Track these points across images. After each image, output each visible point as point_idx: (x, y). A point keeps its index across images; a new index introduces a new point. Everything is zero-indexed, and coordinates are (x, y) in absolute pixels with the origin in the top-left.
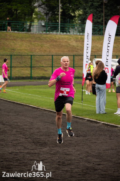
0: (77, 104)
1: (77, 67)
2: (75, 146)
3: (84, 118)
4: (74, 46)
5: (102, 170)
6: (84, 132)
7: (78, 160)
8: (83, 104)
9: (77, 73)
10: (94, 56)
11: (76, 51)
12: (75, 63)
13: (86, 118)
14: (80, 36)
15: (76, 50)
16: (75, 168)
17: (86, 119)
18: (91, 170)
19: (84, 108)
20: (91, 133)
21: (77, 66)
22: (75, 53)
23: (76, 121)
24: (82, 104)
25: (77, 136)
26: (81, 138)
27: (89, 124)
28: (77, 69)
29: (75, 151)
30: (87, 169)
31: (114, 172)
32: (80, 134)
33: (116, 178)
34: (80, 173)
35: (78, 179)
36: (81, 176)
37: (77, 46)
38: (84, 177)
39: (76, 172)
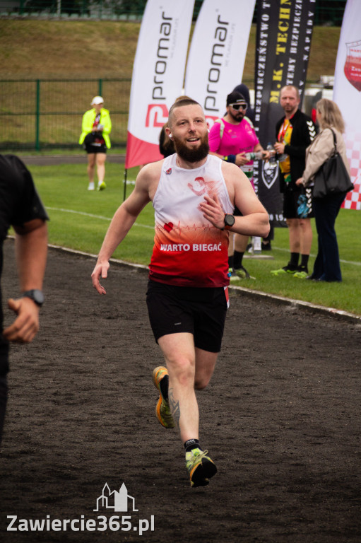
2: (103, 347)
3: (130, 264)
4: (100, 52)
6: (130, 306)
7: (112, 389)
11: (108, 68)
13: (137, 263)
14: (118, 25)
15: (107, 65)
16: (104, 412)
17: (135, 265)
22: (104, 73)
25: (109, 318)
26: (121, 322)
29: (103, 360)
30: (140, 416)
31: (219, 424)
32: (116, 310)
33: (225, 442)
34: (118, 428)
35: (113, 444)
36: (121, 435)
37: (111, 54)
38: (130, 439)
39: (105, 425)
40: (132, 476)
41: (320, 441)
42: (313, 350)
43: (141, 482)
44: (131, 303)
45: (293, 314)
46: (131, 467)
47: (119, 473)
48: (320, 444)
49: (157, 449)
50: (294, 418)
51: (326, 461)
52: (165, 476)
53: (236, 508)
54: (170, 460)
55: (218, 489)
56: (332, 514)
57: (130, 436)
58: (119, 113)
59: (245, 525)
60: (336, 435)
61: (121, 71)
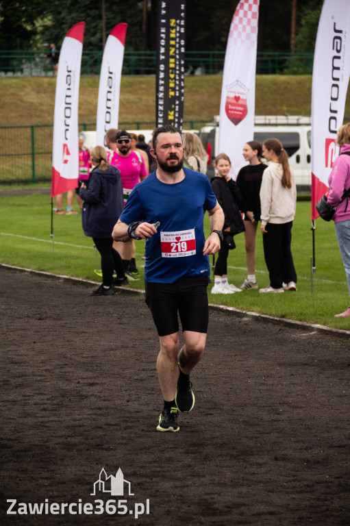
0: (42, 242)
1: (40, 155)
2: (34, 343)
3: (57, 276)
4: (32, 103)
5: (100, 397)
6: (56, 309)
7: (41, 376)
8: (55, 243)
9: (40, 170)
10: (82, 127)
11: (39, 116)
12: (36, 146)
13: (63, 275)
14: (46, 80)
15: (38, 113)
16: (35, 394)
17: (61, 276)
18: (72, 398)
19: (57, 251)
20: (75, 310)
21: (41, 151)
22: (35, 121)
23: (37, 282)
24: (51, 242)
25: (40, 319)
26: (49, 322)
27: (69, 290)
28: (41, 160)
29: (34, 353)
30: (63, 396)
31: (128, 401)
32: (46, 313)
33: (133, 415)
34: (46, 406)
35: (41, 419)
36: (48, 412)
37: (41, 104)
38: (55, 415)
39: (35, 404)
40: (57, 444)
41: (211, 412)
43: (64, 448)
44: (58, 307)
46: (56, 437)
47: (46, 442)
48: (211, 414)
49: (77, 422)
51: (216, 429)
52: (84, 443)
53: (142, 467)
54: (88, 431)
55: (127, 452)
56: (220, 470)
57: (55, 412)
58: (49, 153)
59: (148, 480)
60: (224, 407)
61: (50, 118)
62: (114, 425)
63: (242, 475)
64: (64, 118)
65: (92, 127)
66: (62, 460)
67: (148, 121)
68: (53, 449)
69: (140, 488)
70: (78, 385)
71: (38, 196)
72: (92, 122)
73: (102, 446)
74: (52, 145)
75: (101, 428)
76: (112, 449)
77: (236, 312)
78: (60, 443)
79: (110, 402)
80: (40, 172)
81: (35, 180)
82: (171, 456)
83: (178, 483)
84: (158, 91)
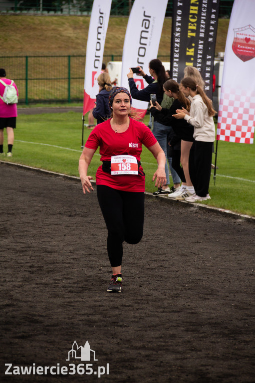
0: (74, 151)
1: (75, 80)
2: (65, 235)
4: (69, 37)
6: (84, 208)
7: (69, 263)
9: (75, 92)
10: (110, 58)
11: (75, 48)
12: (71, 72)
14: (81, 19)
15: (74, 46)
16: (63, 278)
18: (94, 283)
21: (75, 77)
22: (72, 52)
23: (69, 185)
25: (70, 216)
26: (78, 219)
28: (75, 84)
29: (64, 244)
30: (87, 281)
31: (141, 286)
32: (75, 210)
33: (144, 298)
34: (72, 289)
35: (68, 300)
36: (74, 294)
37: (77, 38)
38: (80, 296)
39: (63, 287)
40: (80, 321)
41: (209, 297)
42: (207, 237)
43: (86, 324)
44: (85, 206)
45: (195, 213)
46: (79, 315)
47: (71, 319)
48: (208, 299)
49: (98, 303)
50: (192, 282)
51: (212, 311)
52: (102, 321)
53: (149, 342)
54: (107, 310)
55: (138, 329)
56: (214, 345)
57: (80, 294)
58: (82, 78)
59: (154, 353)
60: (220, 294)
61: (84, 50)
62: (128, 306)
63: (232, 351)
64: (95, 51)
65: (118, 58)
66: (83, 334)
67: (165, 54)
68: (77, 325)
69: (147, 359)
70: (99, 272)
71: (72, 113)
72: (118, 54)
73: (118, 323)
74: (84, 71)
75: (117, 308)
76: (126, 326)
77: (231, 214)
78: (83, 320)
79: (126, 287)
80: (74, 94)
81: (70, 100)
82: (174, 333)
83: (179, 356)
84: (173, 31)
